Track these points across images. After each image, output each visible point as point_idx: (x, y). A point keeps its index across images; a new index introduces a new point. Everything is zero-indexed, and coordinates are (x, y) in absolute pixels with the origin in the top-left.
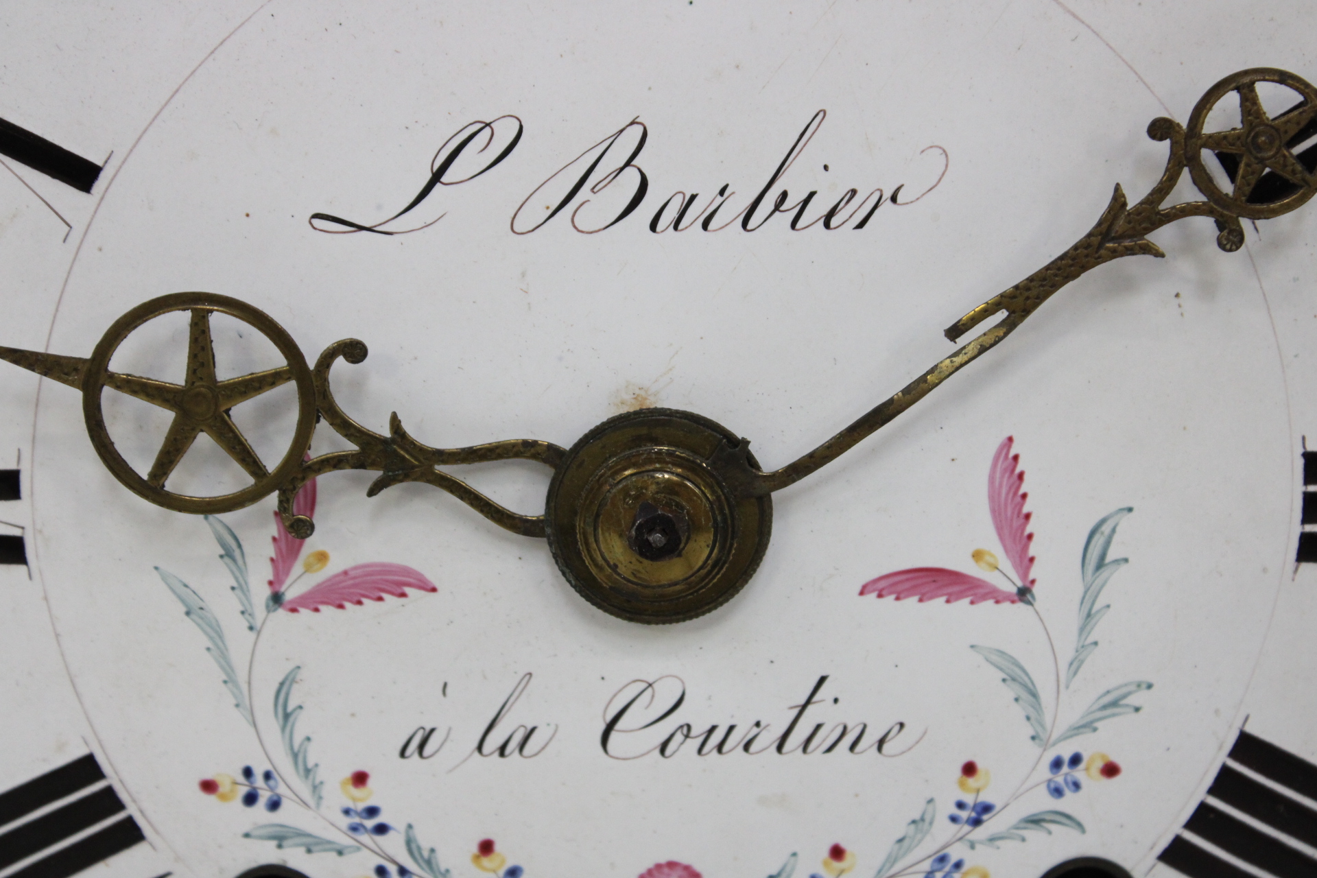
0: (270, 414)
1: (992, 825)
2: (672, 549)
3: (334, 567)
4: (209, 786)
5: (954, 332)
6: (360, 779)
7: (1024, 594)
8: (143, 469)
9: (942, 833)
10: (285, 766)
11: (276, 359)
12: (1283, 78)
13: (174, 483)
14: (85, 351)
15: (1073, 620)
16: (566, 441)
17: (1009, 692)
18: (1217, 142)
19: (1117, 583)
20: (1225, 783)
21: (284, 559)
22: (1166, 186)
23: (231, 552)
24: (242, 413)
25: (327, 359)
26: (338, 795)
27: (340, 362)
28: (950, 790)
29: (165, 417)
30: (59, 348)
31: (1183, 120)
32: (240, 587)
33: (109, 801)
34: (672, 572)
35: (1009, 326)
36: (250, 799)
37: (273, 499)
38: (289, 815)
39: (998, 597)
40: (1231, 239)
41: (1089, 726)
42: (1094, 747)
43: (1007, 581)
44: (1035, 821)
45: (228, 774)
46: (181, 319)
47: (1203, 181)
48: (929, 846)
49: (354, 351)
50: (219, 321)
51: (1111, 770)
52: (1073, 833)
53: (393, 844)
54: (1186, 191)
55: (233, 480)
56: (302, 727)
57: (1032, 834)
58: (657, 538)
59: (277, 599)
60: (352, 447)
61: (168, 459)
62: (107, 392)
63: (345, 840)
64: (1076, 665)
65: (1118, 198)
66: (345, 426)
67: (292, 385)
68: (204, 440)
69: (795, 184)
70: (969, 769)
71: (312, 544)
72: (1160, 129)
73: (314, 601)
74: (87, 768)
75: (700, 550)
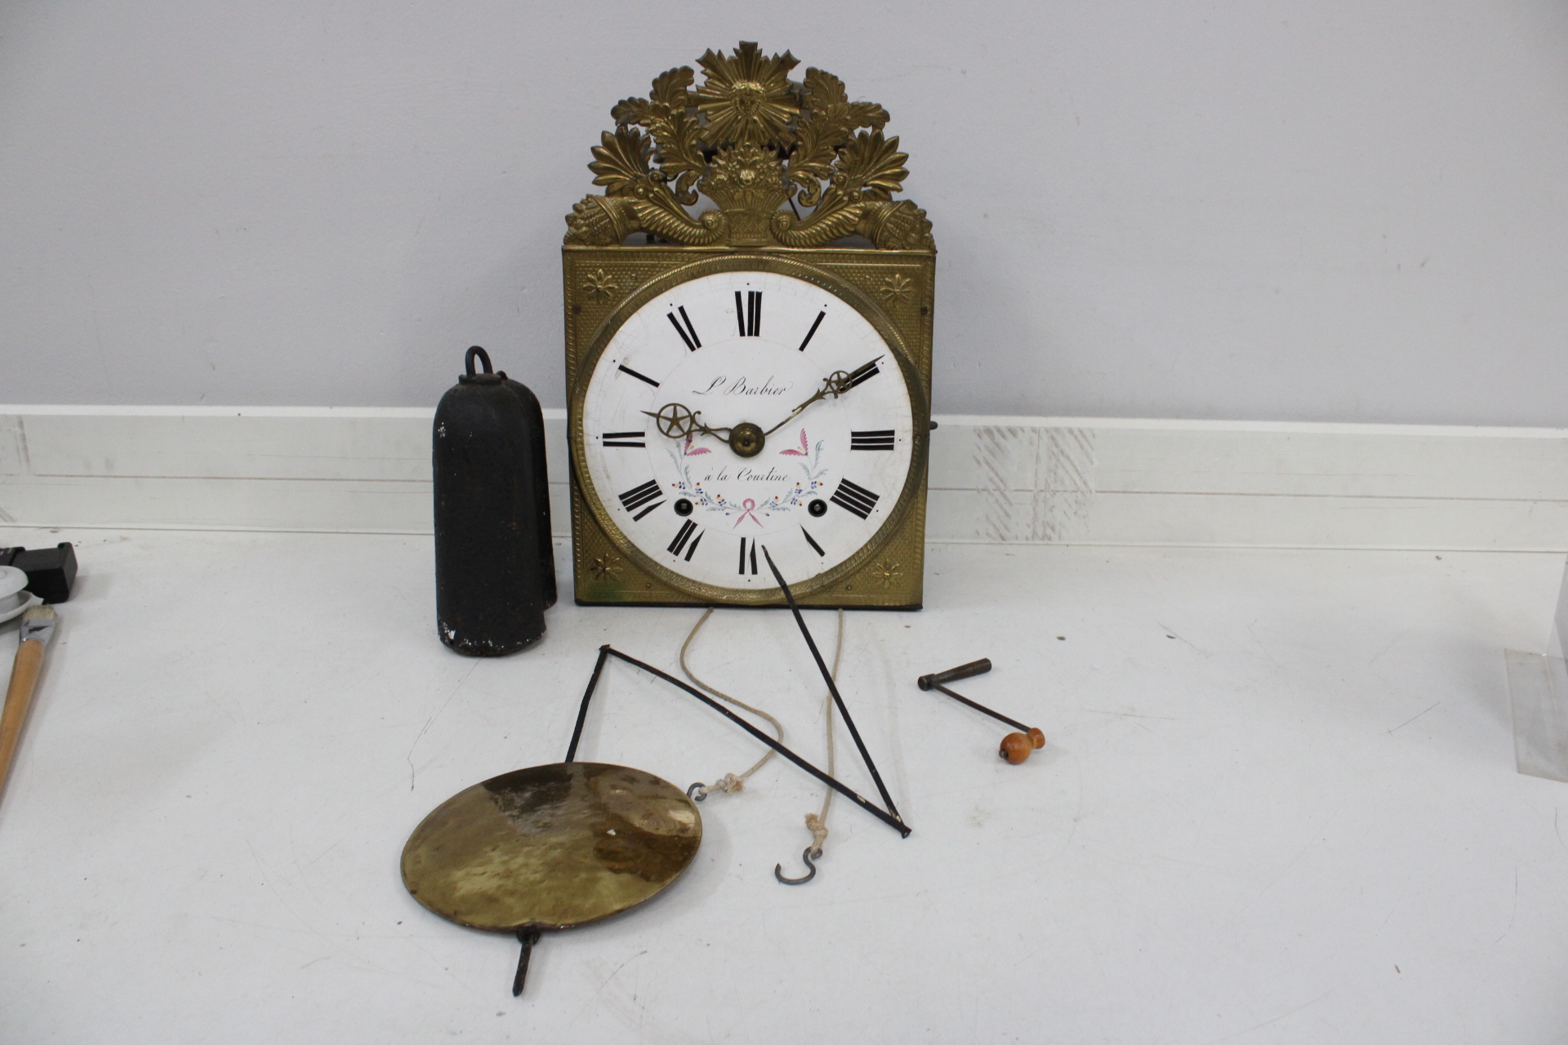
0: (686, 422)
1: (802, 493)
2: (748, 445)
3: (695, 448)
4: (673, 485)
5: (793, 411)
6: (698, 484)
7: (806, 454)
8: (665, 431)
9: (794, 494)
10: (686, 482)
11: (687, 414)
12: (844, 372)
13: (671, 433)
14: (657, 412)
15: (815, 458)
16: (732, 428)
17: (804, 471)
18: (834, 382)
19: (821, 453)
20: (841, 487)
21: (686, 448)
22: (826, 388)
23: (678, 446)
24: (681, 422)
25: (695, 414)
26: (695, 487)
27: (697, 415)
28: (795, 487)
29: (669, 423)
30: (652, 412)
31: (828, 378)
32: (680, 451)
33: (657, 487)
34: (748, 449)
35: (802, 410)
36: (680, 487)
37: (685, 436)
38: (687, 490)
39: (802, 455)
40: (836, 397)
41: (815, 477)
42: (819, 480)
43: (804, 452)
44: (809, 493)
45: (677, 483)
46: (672, 407)
47: (832, 388)
48: (792, 497)
49: (699, 413)
50: (678, 408)
51: (821, 484)
52: (813, 495)
53: (703, 495)
54: (829, 389)
55: (679, 433)
56: (689, 475)
57: (809, 495)
58: (746, 443)
59: (685, 453)
60: (698, 428)
61: (669, 429)
62: (660, 419)
63: (695, 494)
64: (815, 467)
65: (819, 391)
66: (697, 425)
67: (689, 419)
68: (675, 427)
69: (769, 387)
70: (798, 484)
71: (692, 444)
72: (825, 380)
73: (691, 454)
74: (653, 482)
75: (753, 445)
